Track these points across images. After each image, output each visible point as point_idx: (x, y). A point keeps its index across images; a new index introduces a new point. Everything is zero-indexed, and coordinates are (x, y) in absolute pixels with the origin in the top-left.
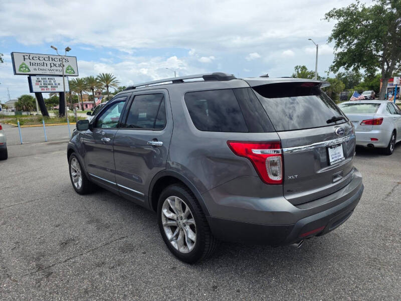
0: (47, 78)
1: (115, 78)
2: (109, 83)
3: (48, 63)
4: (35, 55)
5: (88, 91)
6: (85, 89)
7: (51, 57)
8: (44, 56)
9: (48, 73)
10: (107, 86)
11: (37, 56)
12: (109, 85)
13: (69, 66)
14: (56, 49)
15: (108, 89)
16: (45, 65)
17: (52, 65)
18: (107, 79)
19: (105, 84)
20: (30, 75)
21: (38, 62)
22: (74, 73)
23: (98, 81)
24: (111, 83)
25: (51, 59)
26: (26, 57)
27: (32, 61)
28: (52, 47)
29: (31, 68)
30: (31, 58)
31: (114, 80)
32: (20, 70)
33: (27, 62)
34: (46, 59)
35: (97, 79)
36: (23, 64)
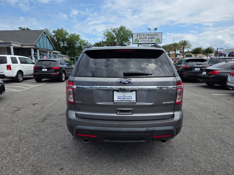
0: (146, 45)
1: (189, 43)
2: (185, 46)
3: (148, 37)
4: (142, 34)
5: (173, 51)
6: (171, 50)
7: (149, 34)
8: (146, 34)
9: (147, 42)
10: (184, 48)
11: (143, 34)
12: (185, 47)
13: (158, 38)
14: (150, 30)
15: (184, 49)
16: (146, 38)
17: (149, 38)
18: (184, 44)
19: (182, 47)
20: (139, 44)
21: (143, 37)
22: (160, 41)
23: (179, 45)
24: (186, 46)
25: (149, 35)
26: (138, 35)
27: (141, 37)
28: (148, 29)
29: (140, 40)
30: (140, 35)
31: (189, 44)
32: (135, 42)
33: (138, 38)
34: (147, 35)
35: (179, 44)
36: (137, 38)
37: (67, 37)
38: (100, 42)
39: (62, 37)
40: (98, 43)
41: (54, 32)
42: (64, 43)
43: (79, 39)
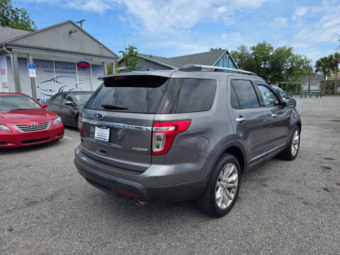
37: (271, 54)
38: (331, 56)
39: (264, 54)
40: (326, 58)
41: (253, 48)
42: (265, 64)
43: (290, 54)
